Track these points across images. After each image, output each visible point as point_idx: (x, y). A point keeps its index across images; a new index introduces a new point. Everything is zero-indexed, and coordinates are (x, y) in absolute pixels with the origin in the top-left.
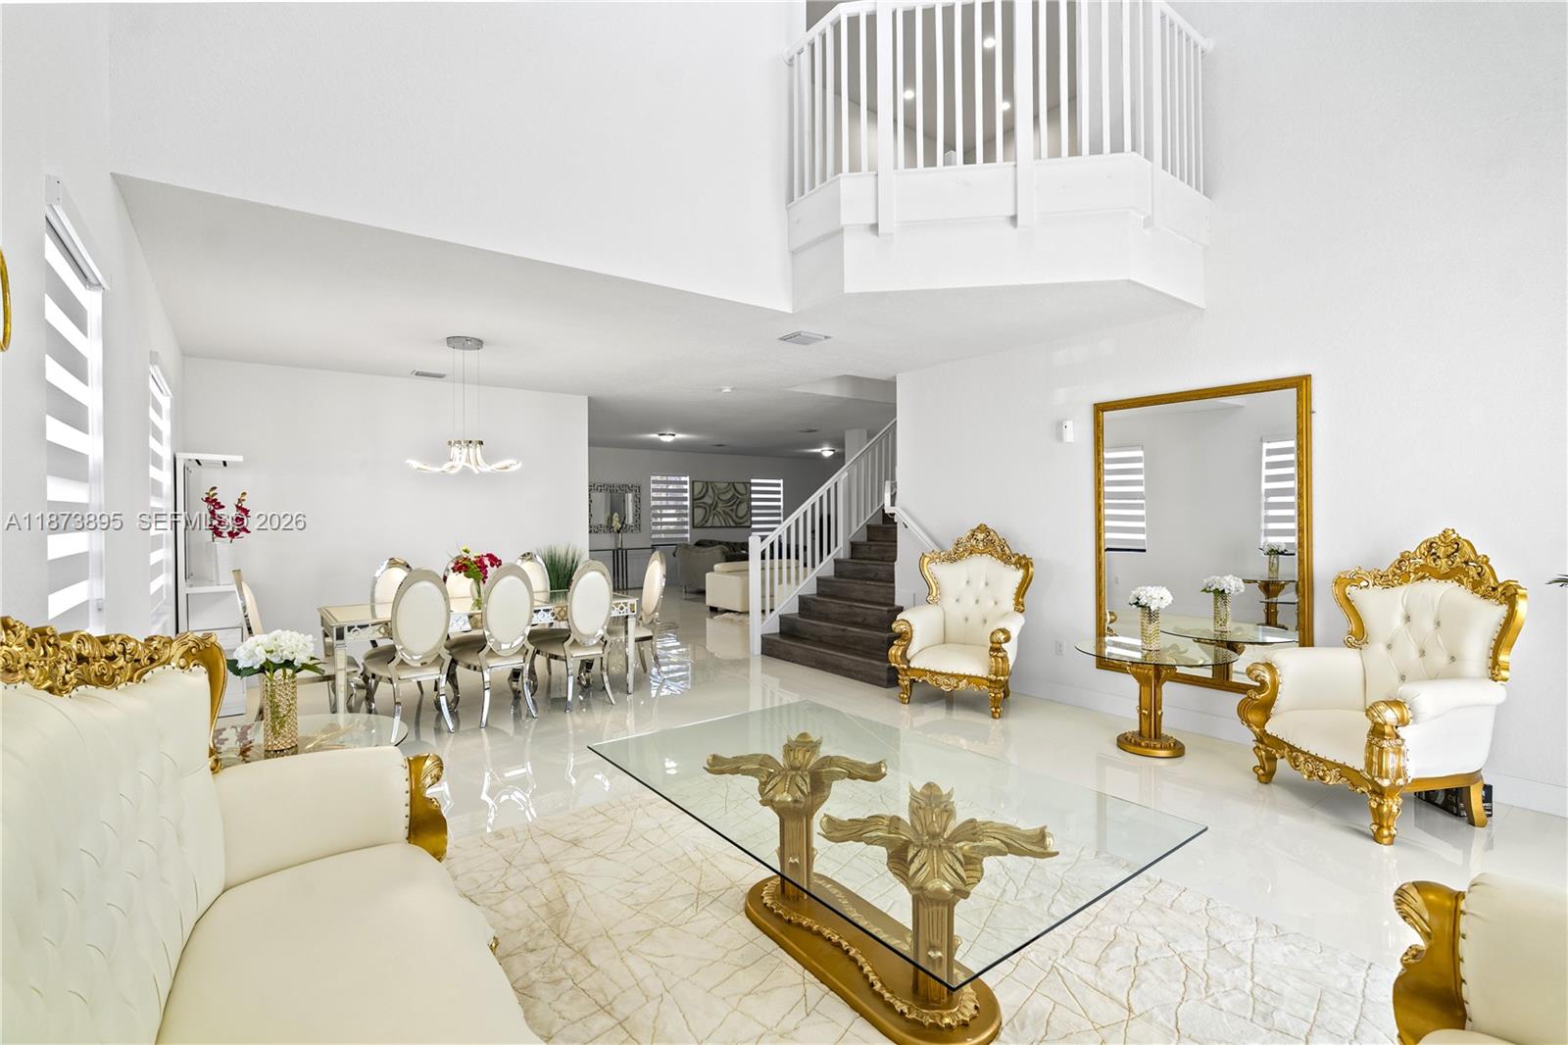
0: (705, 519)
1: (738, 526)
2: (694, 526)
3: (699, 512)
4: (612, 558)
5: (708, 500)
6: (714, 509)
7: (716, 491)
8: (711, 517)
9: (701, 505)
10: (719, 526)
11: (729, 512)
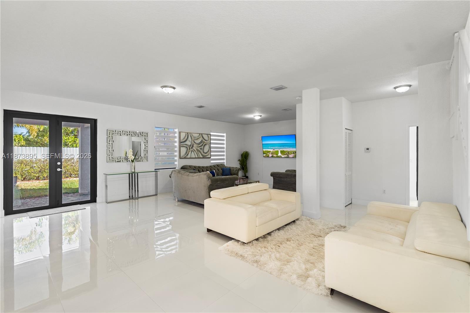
0: (187, 153)
1: (204, 157)
2: (180, 158)
3: (184, 150)
4: (128, 178)
5: (188, 143)
6: (192, 148)
7: (193, 138)
8: (190, 153)
9: (184, 145)
10: (194, 157)
11: (200, 150)
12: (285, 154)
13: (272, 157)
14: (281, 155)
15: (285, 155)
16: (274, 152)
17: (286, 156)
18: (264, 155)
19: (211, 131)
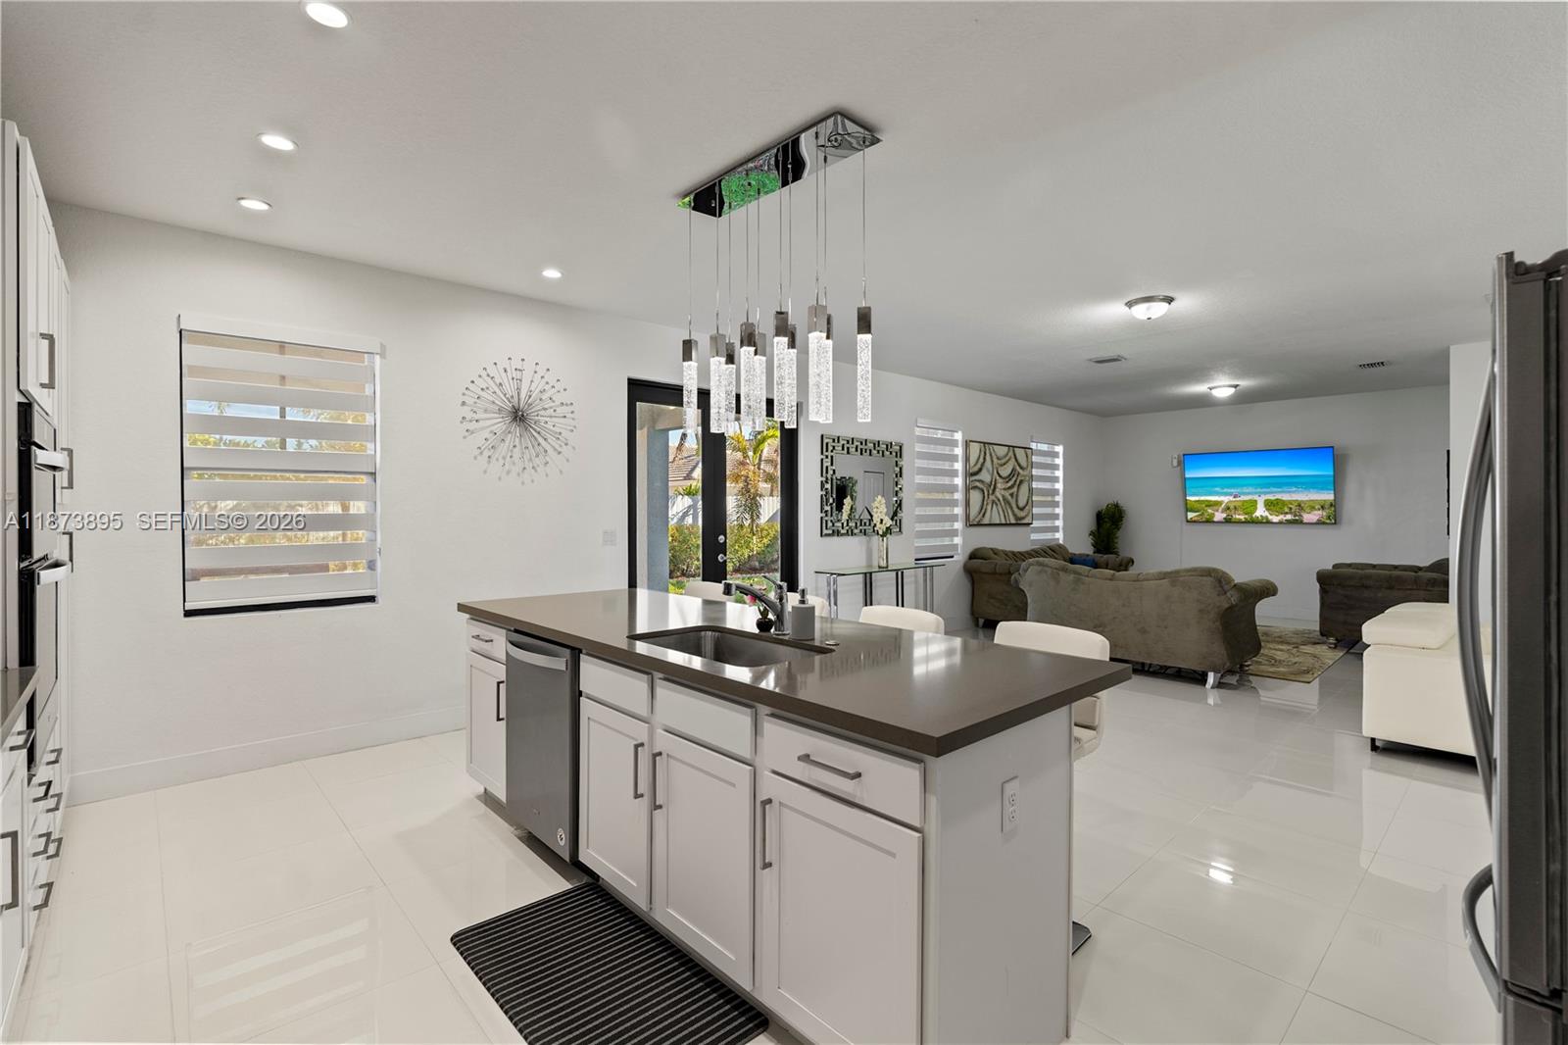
0: (982, 511)
1: (1018, 523)
2: (970, 523)
3: (976, 496)
6: (993, 492)
7: (995, 460)
8: (989, 507)
9: (978, 484)
10: (998, 522)
11: (1010, 498)
12: (1287, 510)
13: (1228, 521)
14: (1267, 514)
15: (1287, 513)
16: (1237, 504)
17: (1289, 517)
18: (1191, 515)
19: (1032, 437)
